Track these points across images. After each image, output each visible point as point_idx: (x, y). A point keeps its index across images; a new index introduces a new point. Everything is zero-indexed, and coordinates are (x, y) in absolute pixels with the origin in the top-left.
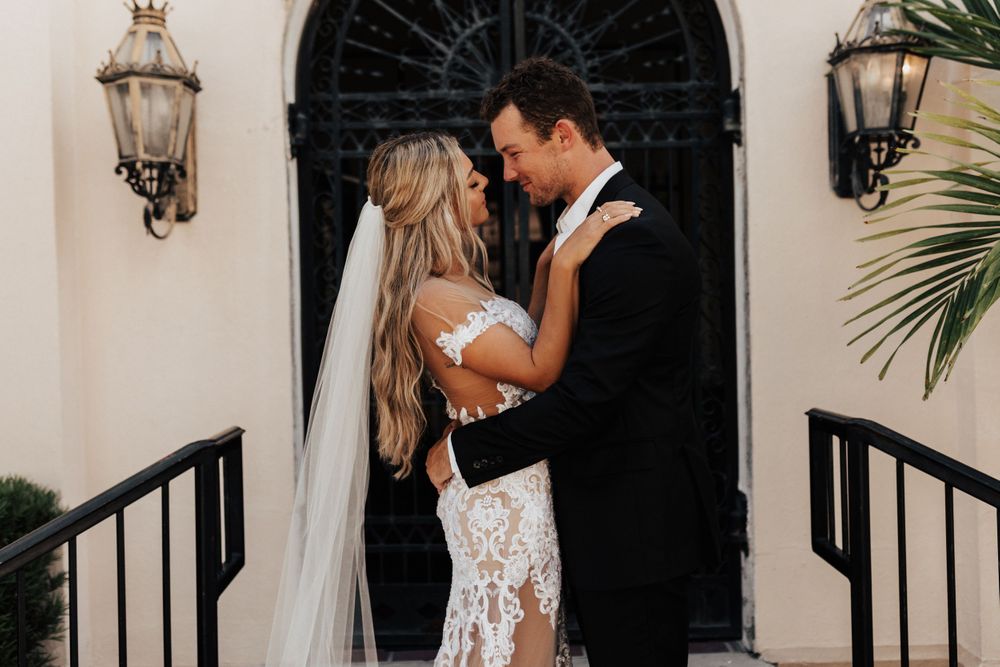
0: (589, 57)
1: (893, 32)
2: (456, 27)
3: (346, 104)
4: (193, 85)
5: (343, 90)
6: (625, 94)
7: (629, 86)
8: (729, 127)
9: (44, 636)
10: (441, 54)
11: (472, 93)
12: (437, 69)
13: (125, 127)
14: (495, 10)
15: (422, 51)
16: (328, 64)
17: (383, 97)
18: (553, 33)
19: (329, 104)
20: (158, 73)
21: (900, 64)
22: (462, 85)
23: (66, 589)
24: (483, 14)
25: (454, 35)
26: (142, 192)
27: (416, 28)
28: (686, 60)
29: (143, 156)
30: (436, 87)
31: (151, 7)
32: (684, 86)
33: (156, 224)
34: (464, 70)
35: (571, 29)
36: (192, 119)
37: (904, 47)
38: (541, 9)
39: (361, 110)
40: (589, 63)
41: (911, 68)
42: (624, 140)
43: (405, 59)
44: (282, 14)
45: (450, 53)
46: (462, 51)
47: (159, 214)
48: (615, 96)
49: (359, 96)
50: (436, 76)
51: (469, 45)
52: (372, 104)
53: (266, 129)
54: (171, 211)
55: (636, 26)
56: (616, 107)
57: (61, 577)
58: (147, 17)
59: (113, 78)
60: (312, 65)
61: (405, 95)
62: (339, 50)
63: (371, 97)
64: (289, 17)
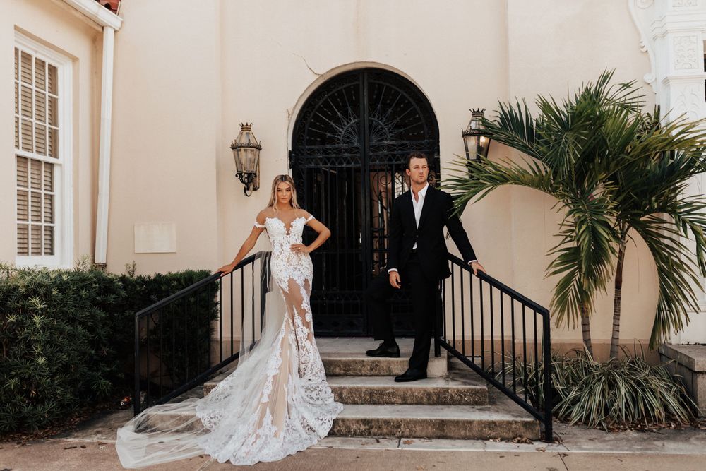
0: (390, 132)
1: (475, 130)
2: (345, 123)
3: (308, 150)
4: (259, 148)
5: (308, 145)
6: (402, 145)
7: (404, 142)
8: (436, 157)
9: (212, 319)
10: (341, 132)
11: (351, 145)
12: (339, 137)
13: (239, 162)
14: (359, 116)
15: (333, 131)
16: (302, 136)
17: (321, 147)
18: (378, 124)
19: (303, 150)
20: (249, 146)
21: (479, 140)
22: (348, 142)
23: (219, 306)
24: (355, 118)
25: (345, 126)
26: (242, 182)
27: (332, 123)
28: (424, 133)
29: (244, 171)
30: (338, 143)
31: (247, 125)
32: (423, 142)
33: (248, 192)
34: (348, 137)
35: (384, 123)
36: (258, 161)
37: (479, 134)
38: (374, 116)
39: (313, 152)
40: (391, 134)
41: (483, 140)
42: (402, 161)
43: (328, 134)
44: (287, 122)
45: (343, 132)
46: (347, 131)
47: (248, 189)
48: (399, 146)
49: (313, 147)
50: (338, 140)
51: (350, 129)
52: (318, 150)
53: (281, 160)
54: (252, 187)
55: (406, 121)
56: (400, 149)
57: (217, 303)
58: (246, 128)
59: (236, 148)
60: (297, 136)
61: (328, 146)
62: (306, 131)
63: (317, 147)
64: (289, 123)
